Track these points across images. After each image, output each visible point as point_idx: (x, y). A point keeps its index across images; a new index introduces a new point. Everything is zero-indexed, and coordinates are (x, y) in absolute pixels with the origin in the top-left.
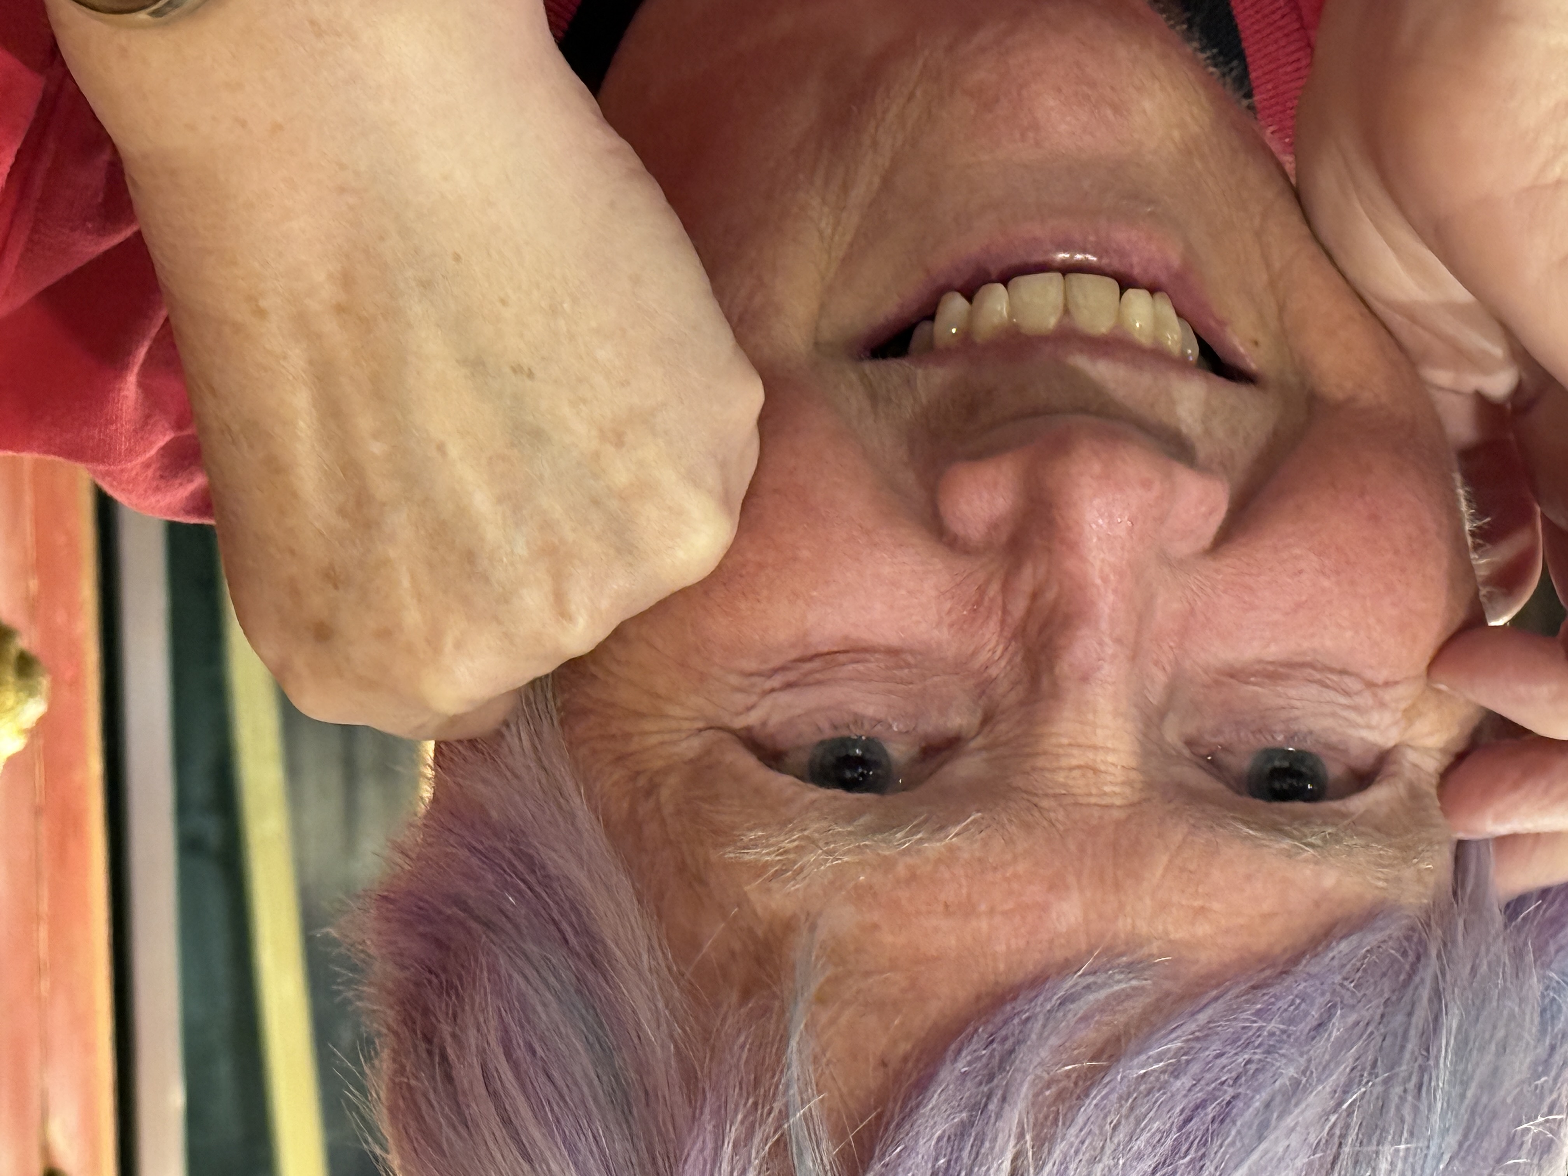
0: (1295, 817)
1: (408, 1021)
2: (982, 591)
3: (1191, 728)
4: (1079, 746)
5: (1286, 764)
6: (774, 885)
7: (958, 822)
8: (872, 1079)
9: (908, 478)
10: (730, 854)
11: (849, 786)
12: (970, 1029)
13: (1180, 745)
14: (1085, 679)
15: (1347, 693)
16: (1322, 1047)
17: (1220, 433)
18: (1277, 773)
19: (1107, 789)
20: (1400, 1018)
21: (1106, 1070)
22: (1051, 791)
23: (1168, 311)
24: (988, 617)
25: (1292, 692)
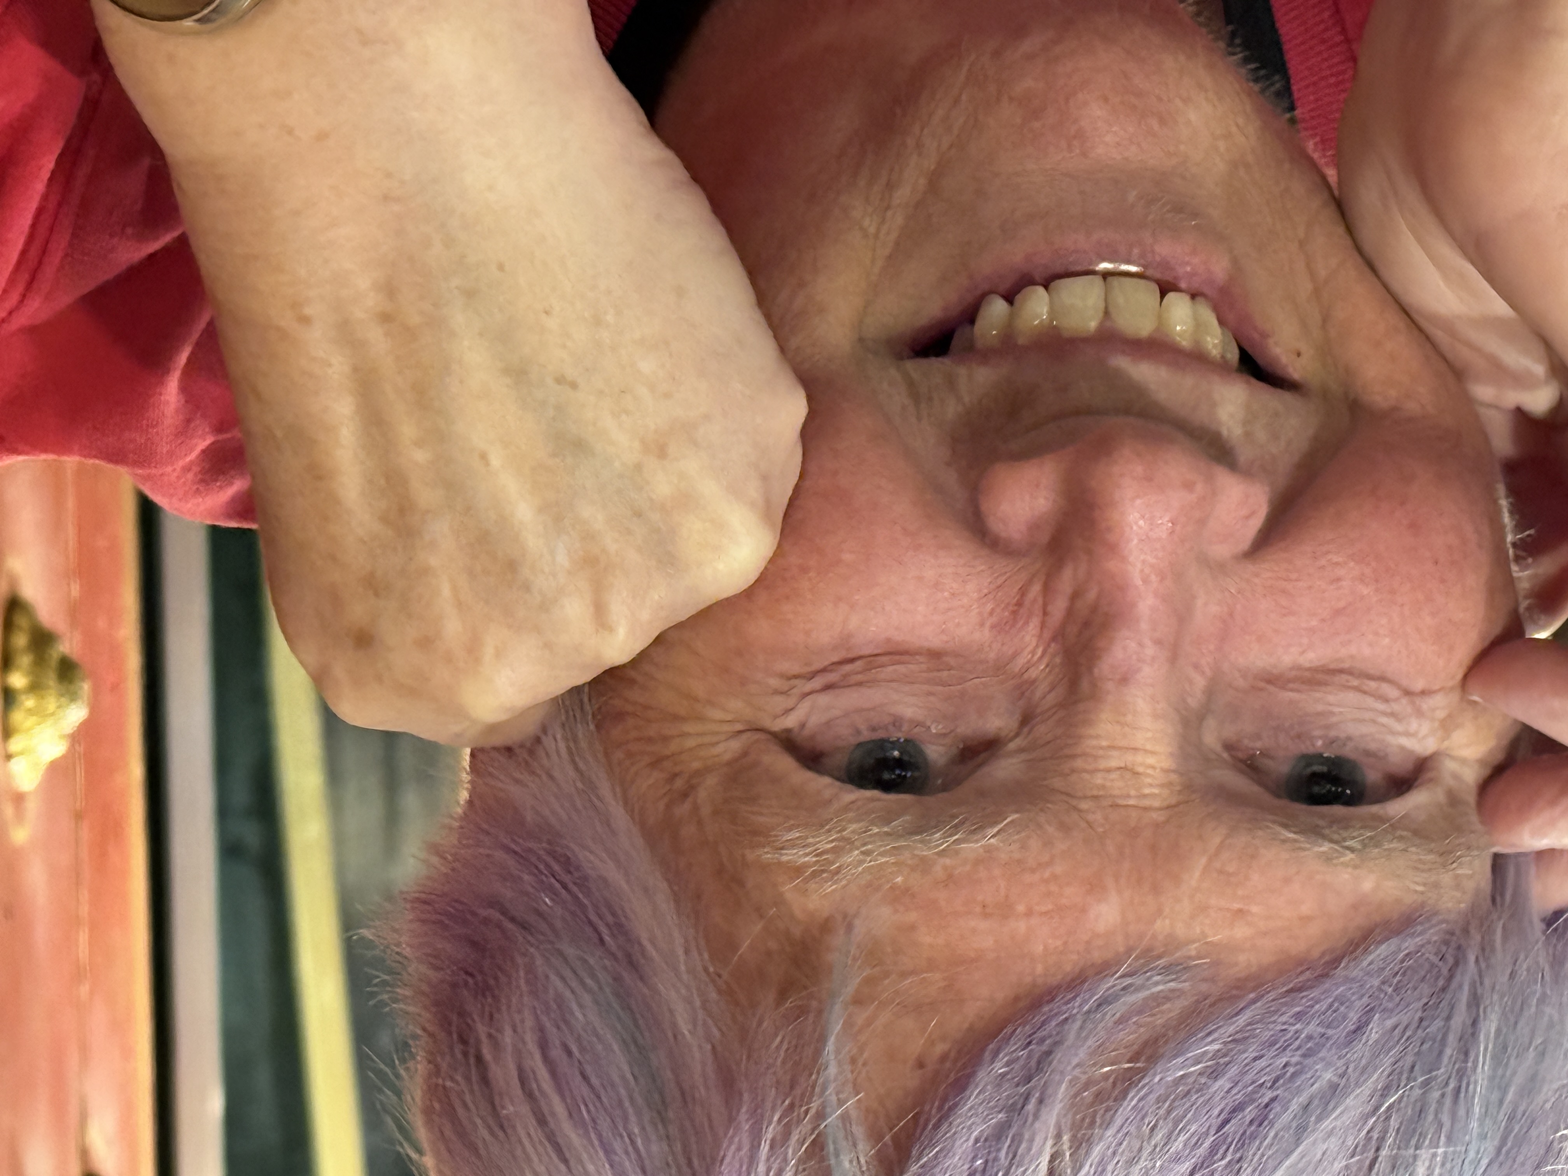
0: (1334, 821)
1: (445, 1023)
2: (1023, 592)
3: (1230, 732)
4: (1119, 748)
5: (1325, 769)
6: (812, 886)
7: (996, 823)
8: (912, 1080)
9: (950, 478)
10: (767, 855)
11: (887, 787)
12: (1008, 1030)
13: (1218, 748)
14: (1124, 680)
15: (1386, 700)
16: (1360, 1050)
17: (1261, 435)
18: (1316, 778)
19: (1147, 791)
20: (1438, 1023)
21: (1143, 1072)
22: (1089, 793)
23: (1209, 317)
24: (1028, 619)
25: (1331, 698)
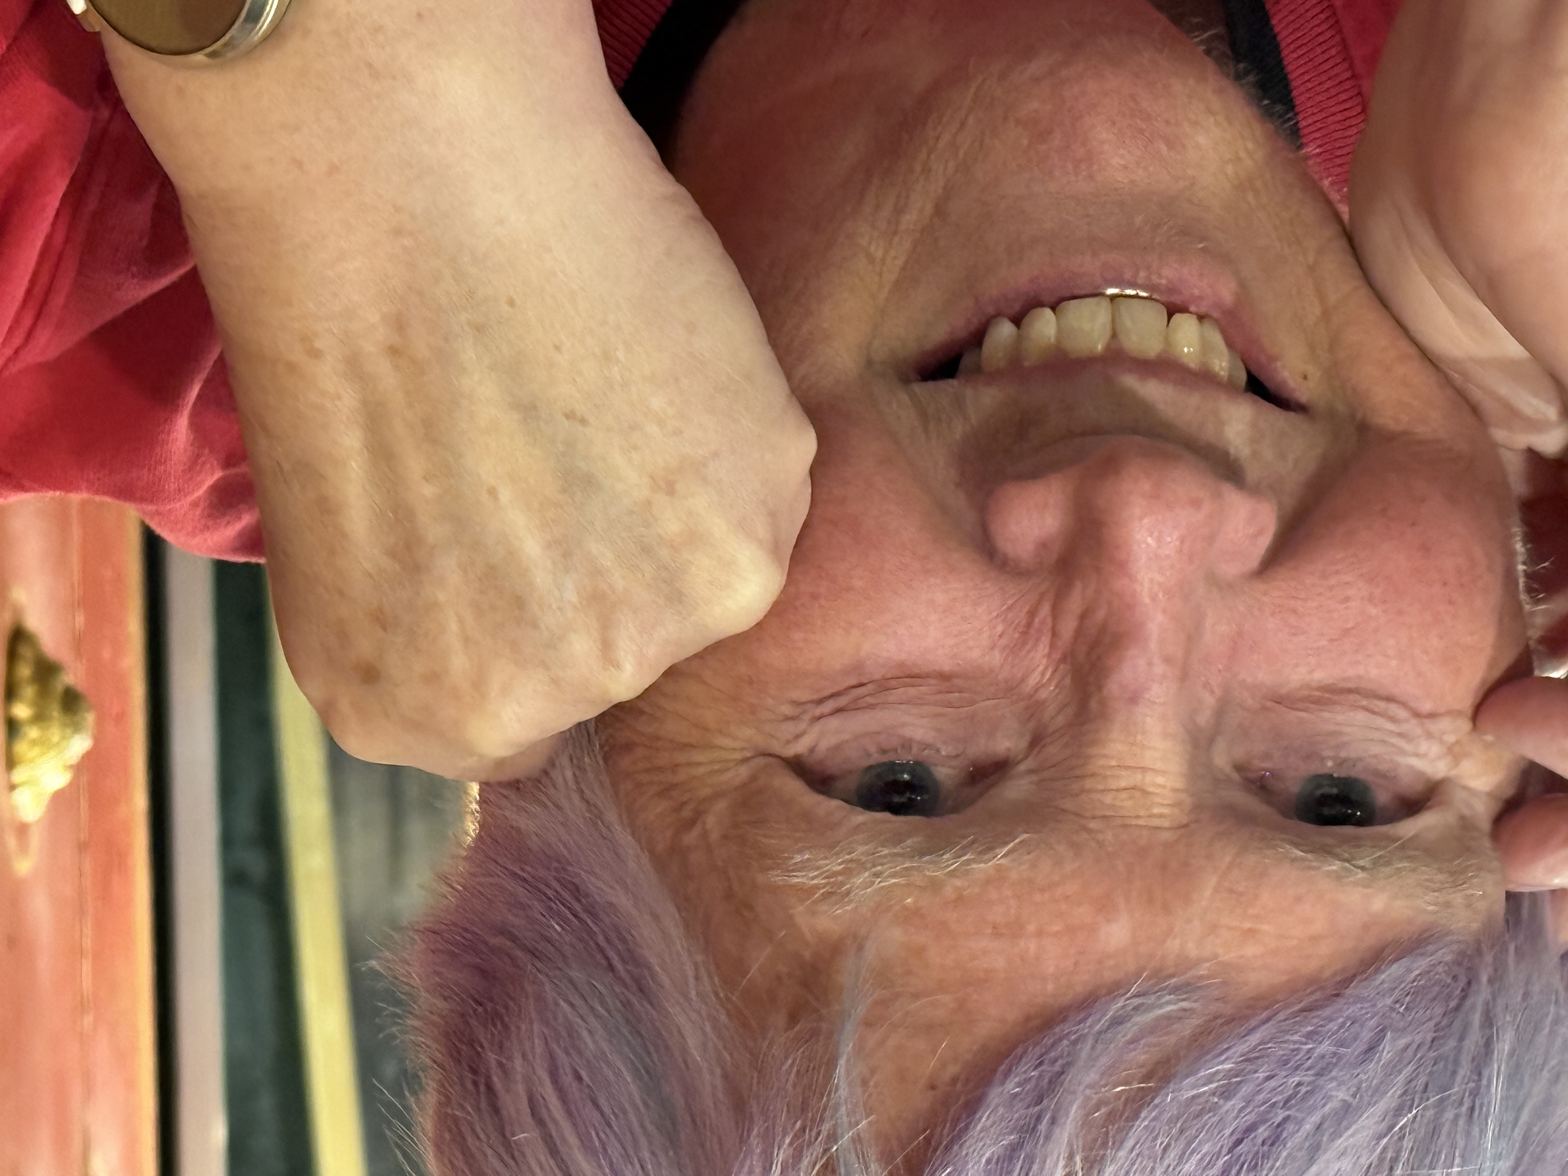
0: (1345, 841)
1: (455, 1054)
2: (1032, 614)
3: (1240, 753)
4: (1128, 768)
5: (1335, 791)
6: (824, 907)
7: (1006, 843)
8: (922, 1101)
9: (958, 500)
10: (777, 877)
11: (896, 810)
12: (1019, 1051)
13: (1228, 769)
14: (1134, 699)
15: (1396, 721)
16: (1373, 1070)
17: (1268, 454)
18: (1325, 800)
19: (1156, 811)
20: (1452, 1043)
21: (1156, 1091)
22: (1098, 813)
23: (1216, 339)
24: (1037, 640)
25: (1340, 718)
